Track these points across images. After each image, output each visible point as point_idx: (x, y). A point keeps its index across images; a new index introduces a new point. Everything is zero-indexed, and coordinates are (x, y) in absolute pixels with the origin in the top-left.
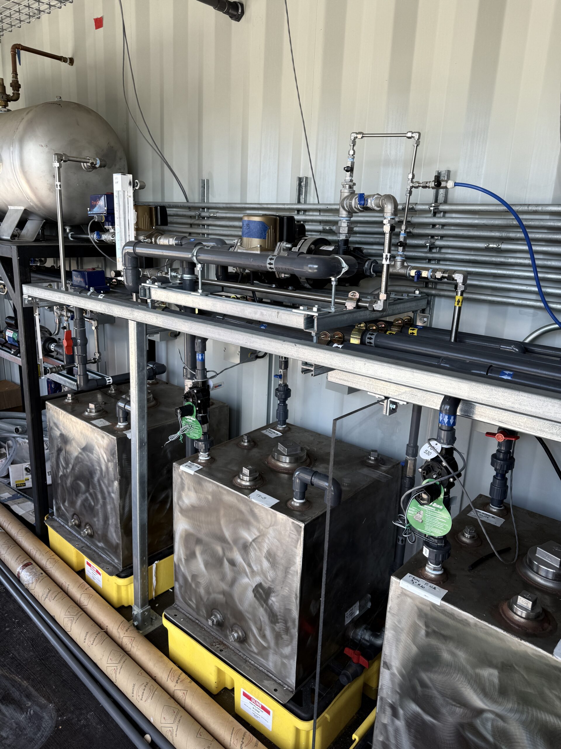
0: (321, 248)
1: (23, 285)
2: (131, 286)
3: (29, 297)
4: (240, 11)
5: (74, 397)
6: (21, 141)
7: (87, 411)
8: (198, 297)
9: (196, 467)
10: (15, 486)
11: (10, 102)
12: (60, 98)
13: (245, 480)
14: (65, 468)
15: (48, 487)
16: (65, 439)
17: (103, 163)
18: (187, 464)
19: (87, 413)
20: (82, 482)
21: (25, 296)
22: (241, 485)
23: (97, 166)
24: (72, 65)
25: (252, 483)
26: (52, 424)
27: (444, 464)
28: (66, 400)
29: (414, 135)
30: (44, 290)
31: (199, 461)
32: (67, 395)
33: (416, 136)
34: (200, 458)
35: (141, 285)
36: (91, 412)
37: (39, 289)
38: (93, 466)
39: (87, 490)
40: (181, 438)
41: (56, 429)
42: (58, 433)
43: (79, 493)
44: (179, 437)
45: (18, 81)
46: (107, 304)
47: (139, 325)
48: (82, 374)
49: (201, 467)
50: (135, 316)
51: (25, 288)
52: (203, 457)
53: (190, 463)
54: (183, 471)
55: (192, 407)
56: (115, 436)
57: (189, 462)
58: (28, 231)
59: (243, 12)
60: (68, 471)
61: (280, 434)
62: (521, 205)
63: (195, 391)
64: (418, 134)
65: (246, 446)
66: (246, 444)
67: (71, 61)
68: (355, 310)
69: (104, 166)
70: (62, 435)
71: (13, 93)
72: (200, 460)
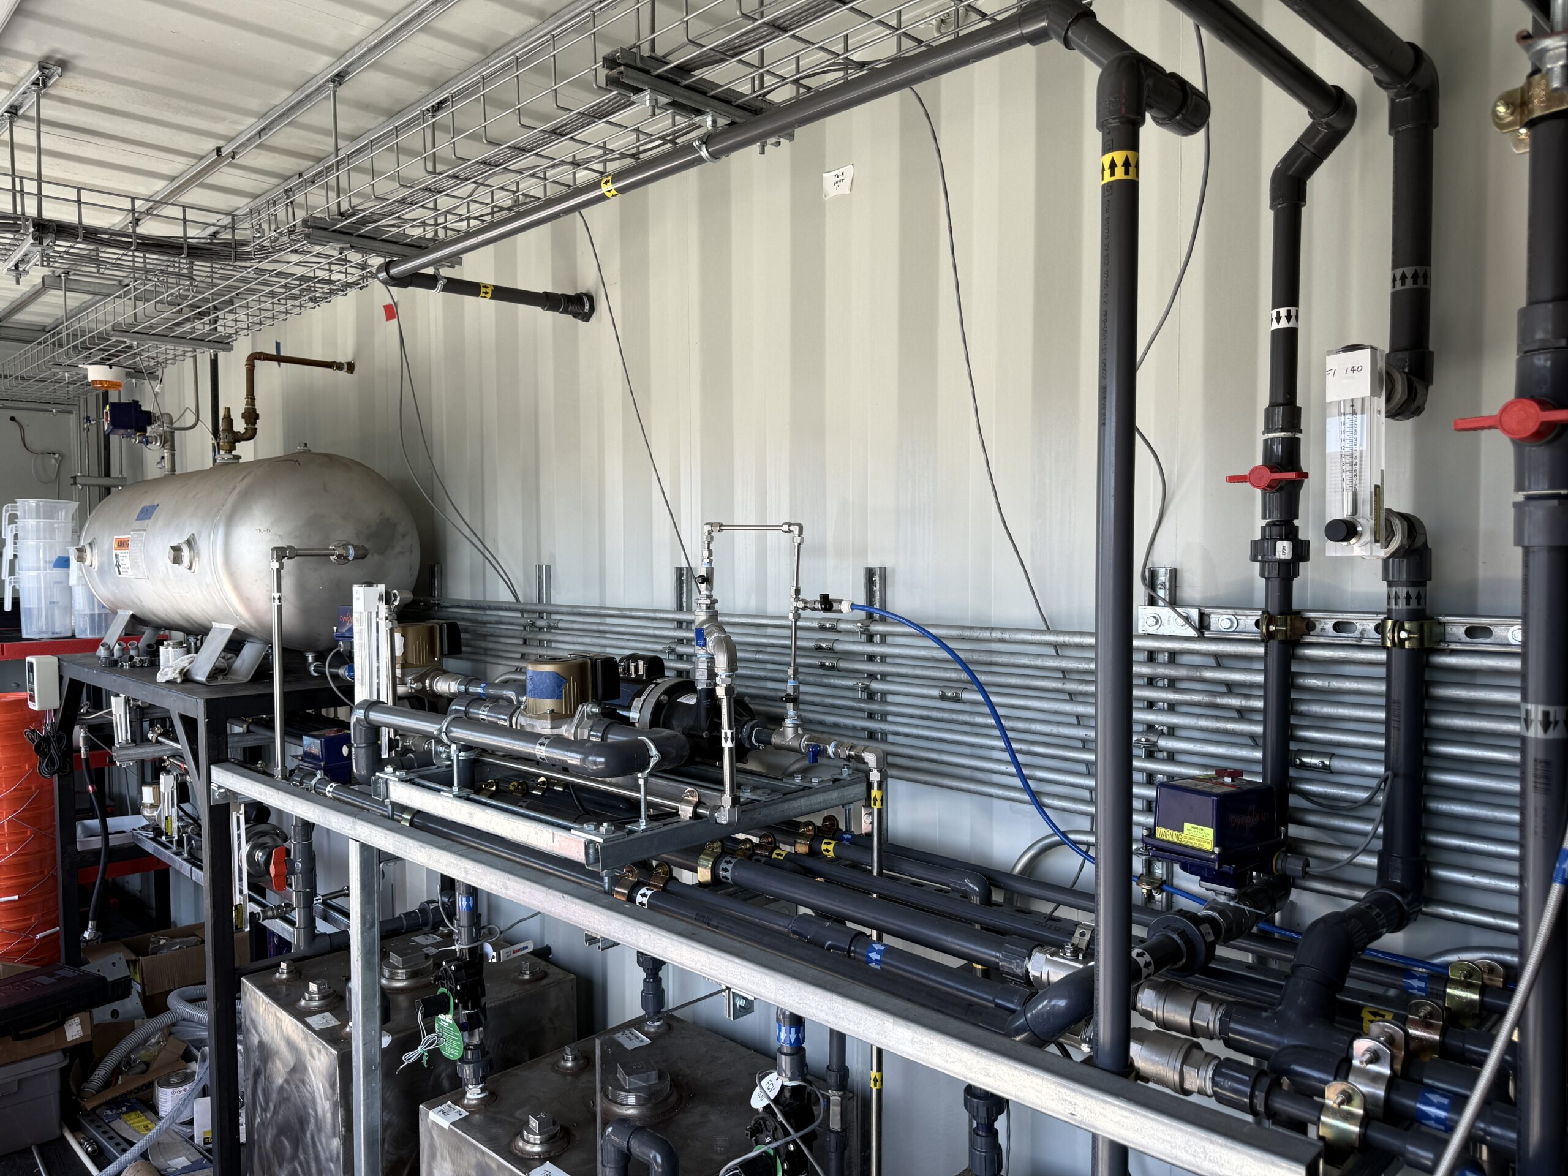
0: (679, 700)
1: (212, 767)
2: (364, 776)
3: (220, 787)
4: (587, 307)
5: (292, 968)
6: (230, 522)
7: (305, 999)
8: (450, 800)
9: (458, 1113)
10: (202, 1143)
11: (239, 442)
12: (306, 445)
13: (533, 1144)
14: (265, 1110)
15: (242, 1148)
16: (265, 1053)
17: (361, 552)
18: (444, 1107)
19: (303, 1003)
20: (287, 1139)
21: (214, 787)
22: (522, 1151)
23: (351, 558)
24: (352, 373)
25: (546, 1147)
26: (248, 1022)
27: (780, 1118)
28: (278, 975)
29: (792, 528)
30: (239, 777)
31: (466, 1102)
32: (280, 965)
33: (795, 529)
34: (468, 1095)
35: (374, 775)
36: (311, 999)
37: (234, 775)
38: (305, 1107)
39: (295, 1156)
40: (425, 1059)
41: (253, 1032)
42: (255, 1040)
43: (283, 1160)
44: (421, 1058)
45: (255, 410)
46: (322, 808)
47: (365, 848)
48: (302, 926)
49: (466, 1114)
50: (358, 832)
51: (215, 771)
52: (474, 1094)
53: (449, 1106)
54: (433, 1122)
55: (448, 998)
56: (335, 1049)
57: (449, 1103)
58: (243, 661)
59: (592, 308)
60: (269, 1116)
61: (647, 1040)
62: (981, 628)
63: (453, 968)
64: (797, 527)
65: (568, 1068)
66: (569, 1064)
67: (351, 367)
68: (693, 821)
69: (363, 557)
70: (261, 1044)
71: (246, 429)
72: (469, 1099)
